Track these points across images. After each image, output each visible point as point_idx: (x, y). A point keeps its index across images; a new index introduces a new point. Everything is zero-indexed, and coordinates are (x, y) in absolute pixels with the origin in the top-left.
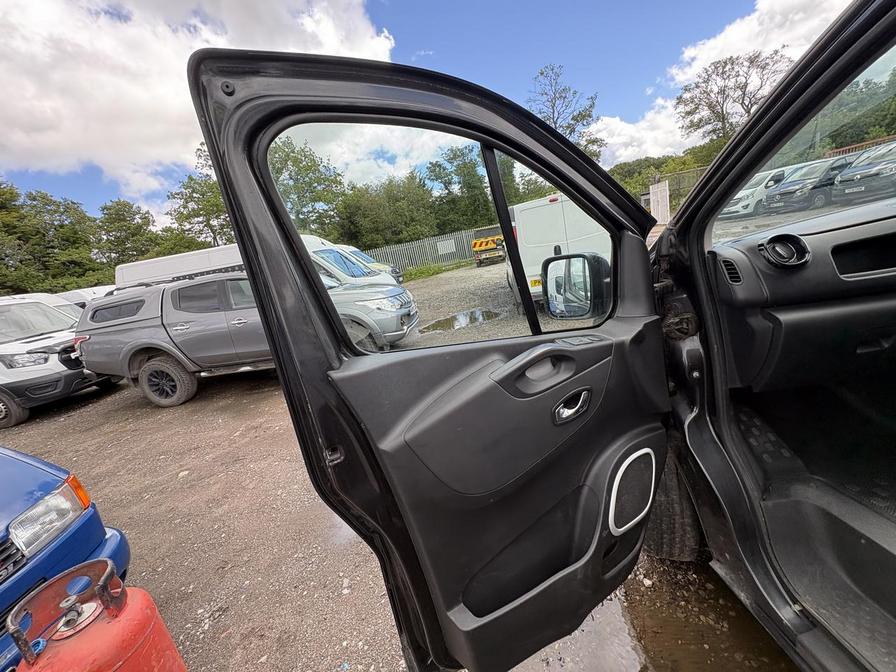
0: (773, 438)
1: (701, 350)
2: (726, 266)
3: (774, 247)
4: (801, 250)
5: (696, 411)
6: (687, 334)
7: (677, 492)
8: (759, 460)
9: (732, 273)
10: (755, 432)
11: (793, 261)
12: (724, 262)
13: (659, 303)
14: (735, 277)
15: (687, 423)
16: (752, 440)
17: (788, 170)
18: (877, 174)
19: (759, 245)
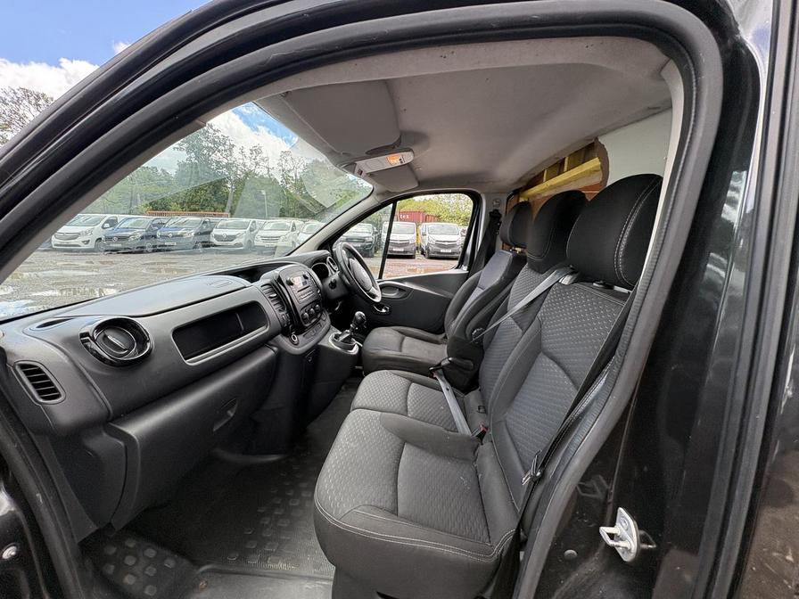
0: (154, 552)
2: (26, 373)
3: (105, 336)
4: (141, 337)
9: (42, 385)
10: (130, 561)
12: (23, 367)
14: (47, 388)
16: (128, 579)
17: (120, 217)
18: (181, 236)
19: (83, 335)
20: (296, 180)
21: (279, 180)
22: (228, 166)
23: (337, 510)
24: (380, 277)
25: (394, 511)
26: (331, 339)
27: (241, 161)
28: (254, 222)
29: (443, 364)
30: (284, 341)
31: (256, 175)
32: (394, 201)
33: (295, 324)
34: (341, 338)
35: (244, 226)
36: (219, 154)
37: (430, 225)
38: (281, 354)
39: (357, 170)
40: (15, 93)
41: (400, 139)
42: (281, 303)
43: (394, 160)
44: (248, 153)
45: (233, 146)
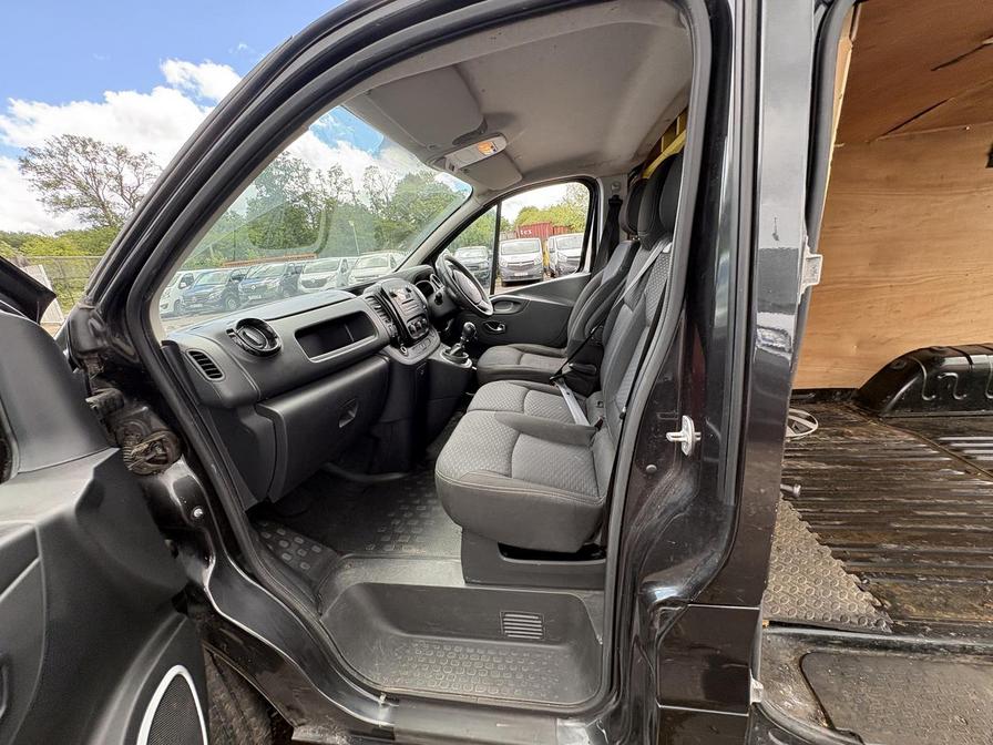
0: (301, 541)
1: (194, 477)
2: (196, 358)
3: (244, 333)
4: (271, 337)
5: (213, 562)
6: (166, 462)
7: (223, 687)
8: (298, 574)
9: (207, 367)
10: (284, 544)
11: (267, 348)
12: (192, 353)
13: (104, 427)
14: (213, 371)
15: (206, 584)
16: (285, 557)
17: (195, 273)
18: (265, 287)
19: (229, 331)
20: (389, 203)
21: (368, 206)
22: (306, 196)
23: (456, 474)
24: (492, 292)
25: (509, 475)
26: (443, 355)
27: (319, 188)
28: (345, 261)
29: (564, 372)
30: (394, 353)
31: (340, 203)
32: (498, 202)
33: (403, 338)
34: (452, 352)
35: (333, 268)
36: (292, 183)
37: (559, 238)
38: (392, 363)
39: (447, 166)
40: (60, 143)
41: (484, 120)
42: (386, 314)
43: (486, 149)
44: (325, 175)
45: (309, 170)
